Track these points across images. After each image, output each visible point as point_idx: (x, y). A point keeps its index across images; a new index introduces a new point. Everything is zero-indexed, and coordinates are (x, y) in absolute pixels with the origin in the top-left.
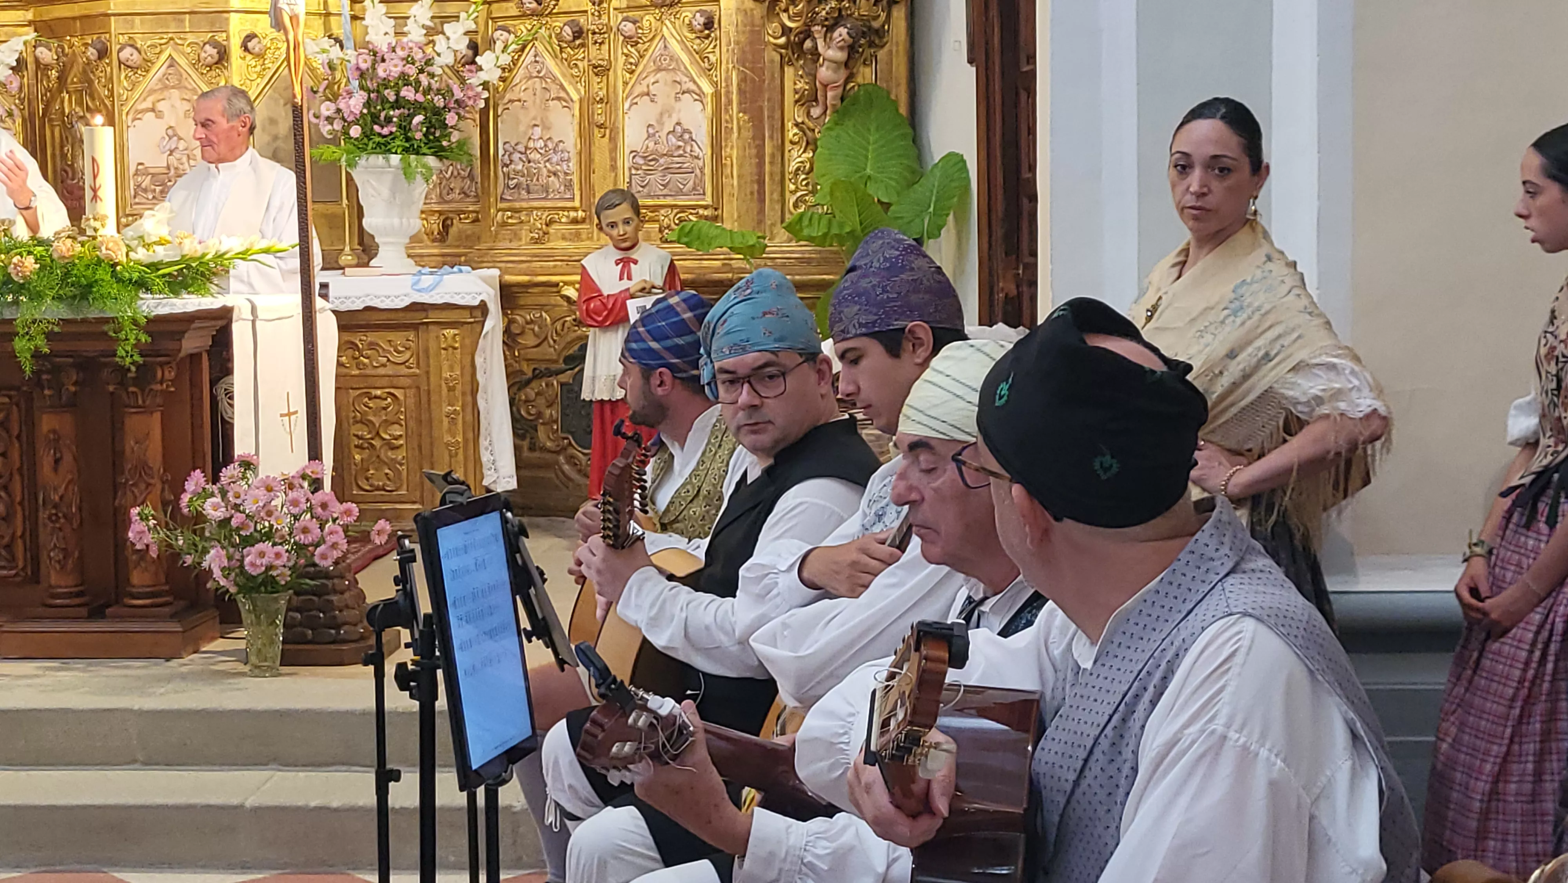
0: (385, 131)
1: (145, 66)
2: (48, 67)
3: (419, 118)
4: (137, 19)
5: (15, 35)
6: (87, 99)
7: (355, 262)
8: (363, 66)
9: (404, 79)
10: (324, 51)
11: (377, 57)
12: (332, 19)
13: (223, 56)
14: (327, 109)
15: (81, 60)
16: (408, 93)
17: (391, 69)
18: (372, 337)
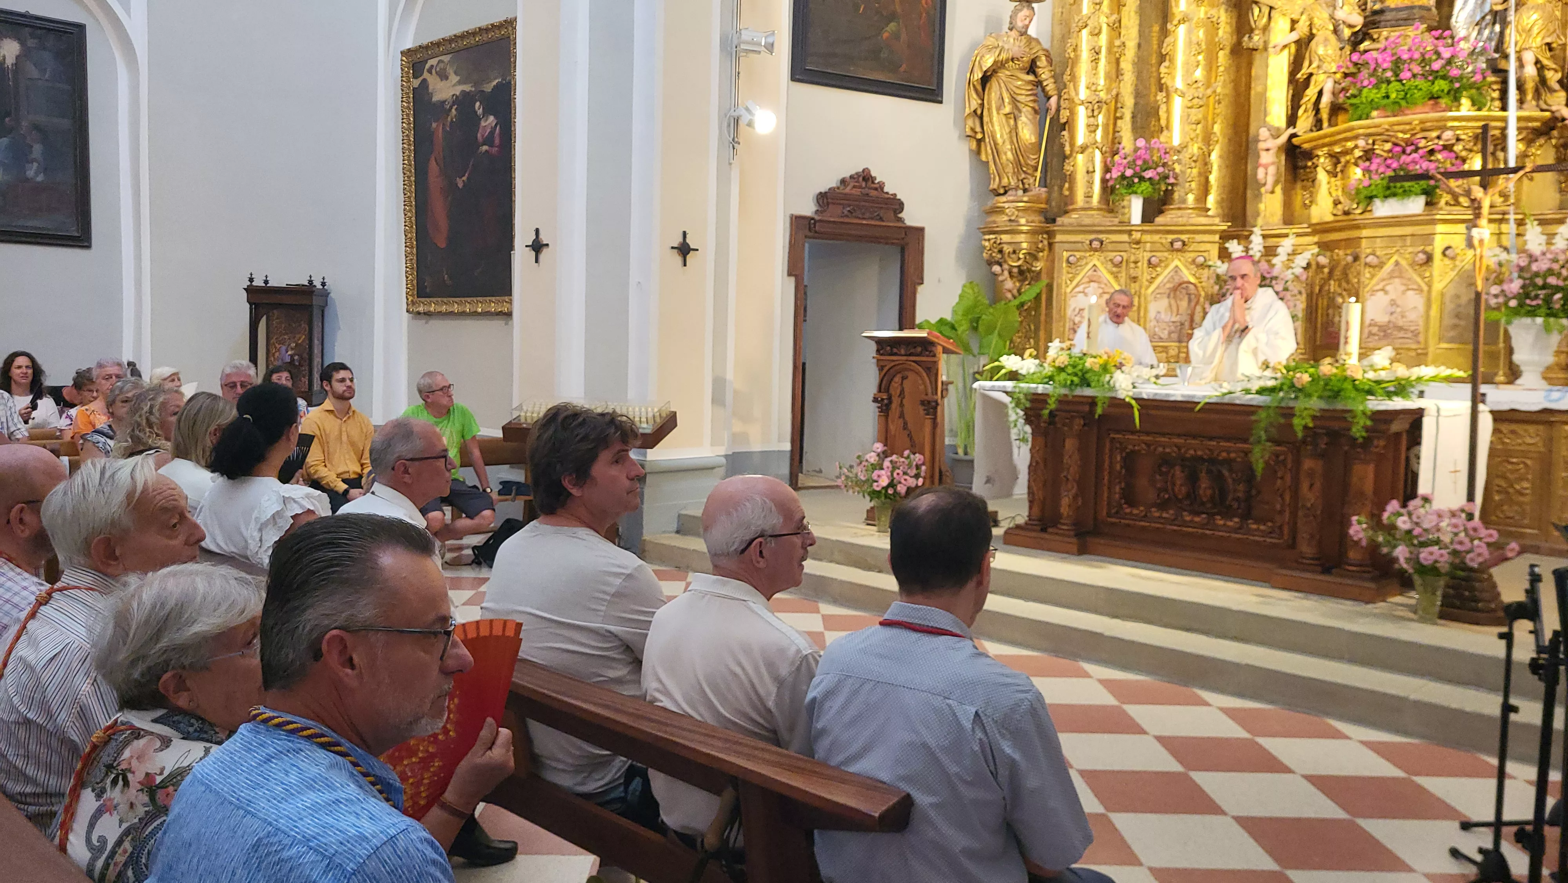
0: (1534, 303)
1: (1381, 265)
2: (1324, 267)
3: (1558, 296)
4: (1378, 240)
5: (1307, 250)
6: (1344, 284)
7: (1506, 381)
8: (1522, 264)
9: (1550, 272)
10: (1495, 256)
11: (1532, 259)
12: (1503, 237)
13: (1429, 258)
14: (1495, 290)
15: (1343, 263)
16: (1552, 280)
17: (1542, 266)
18: (1514, 427)
